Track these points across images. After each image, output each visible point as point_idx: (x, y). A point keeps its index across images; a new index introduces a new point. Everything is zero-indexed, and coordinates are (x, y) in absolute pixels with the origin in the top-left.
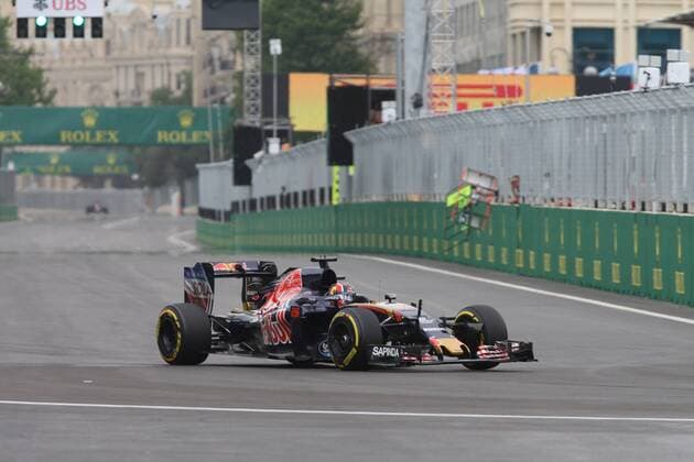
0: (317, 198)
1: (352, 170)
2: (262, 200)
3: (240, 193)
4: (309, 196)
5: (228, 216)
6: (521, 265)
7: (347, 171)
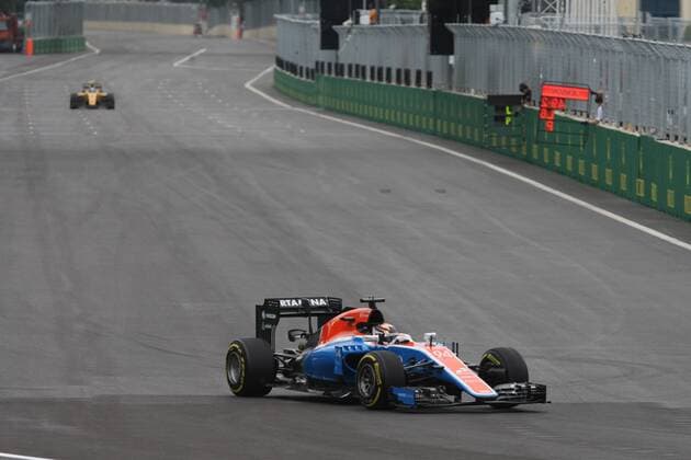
0: (413, 78)
1: (452, 59)
2: (350, 66)
3: (326, 56)
4: (403, 75)
5: (311, 73)
6: (642, 195)
7: (448, 60)
